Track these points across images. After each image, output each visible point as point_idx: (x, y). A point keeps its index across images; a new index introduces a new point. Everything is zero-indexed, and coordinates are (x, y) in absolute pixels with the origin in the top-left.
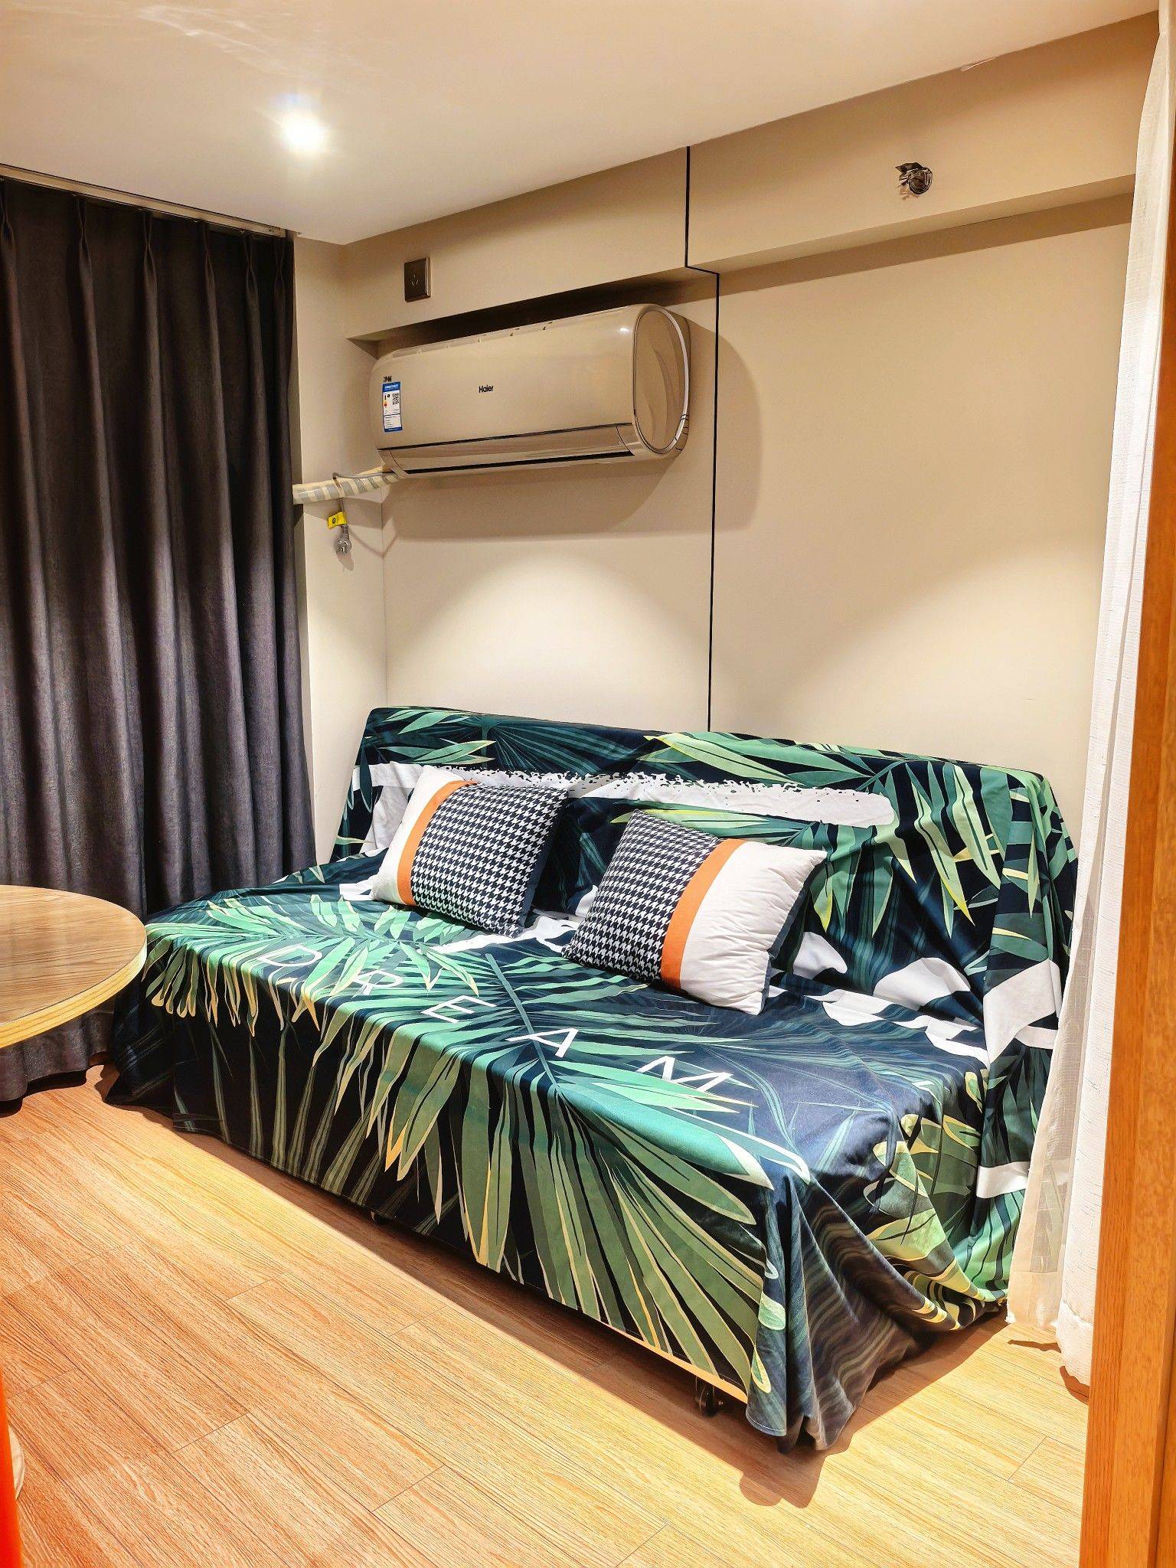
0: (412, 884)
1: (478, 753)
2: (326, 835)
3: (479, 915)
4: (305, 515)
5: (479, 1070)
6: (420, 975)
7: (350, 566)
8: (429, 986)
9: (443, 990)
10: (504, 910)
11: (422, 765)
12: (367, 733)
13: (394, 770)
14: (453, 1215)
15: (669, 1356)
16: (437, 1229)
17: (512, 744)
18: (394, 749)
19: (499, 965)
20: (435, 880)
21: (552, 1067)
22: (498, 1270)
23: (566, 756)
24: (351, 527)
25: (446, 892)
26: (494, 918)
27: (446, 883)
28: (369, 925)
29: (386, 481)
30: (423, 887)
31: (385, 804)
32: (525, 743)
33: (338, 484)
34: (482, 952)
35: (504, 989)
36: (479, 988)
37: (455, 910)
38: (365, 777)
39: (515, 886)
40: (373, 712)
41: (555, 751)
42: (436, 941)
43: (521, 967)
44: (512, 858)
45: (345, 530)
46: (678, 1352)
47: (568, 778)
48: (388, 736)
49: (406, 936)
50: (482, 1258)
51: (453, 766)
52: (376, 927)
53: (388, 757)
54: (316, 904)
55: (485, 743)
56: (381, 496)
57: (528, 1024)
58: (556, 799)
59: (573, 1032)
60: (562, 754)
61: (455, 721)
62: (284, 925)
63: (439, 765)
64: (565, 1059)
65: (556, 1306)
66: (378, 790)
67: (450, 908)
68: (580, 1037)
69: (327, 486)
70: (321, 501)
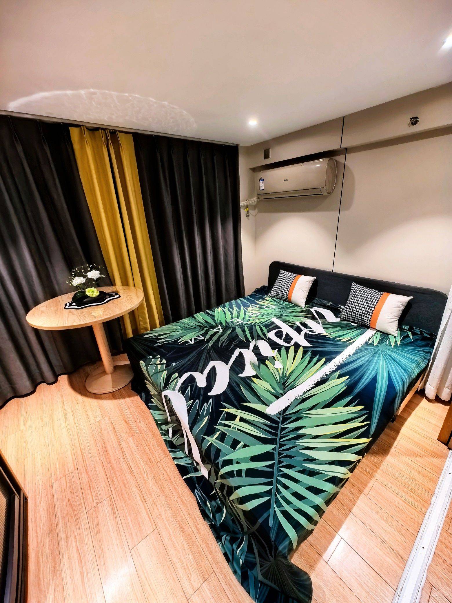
7: (249, 219)
29: (257, 201)
33: (248, 202)
45: (248, 212)
56: (256, 204)
69: (245, 203)
70: (244, 206)
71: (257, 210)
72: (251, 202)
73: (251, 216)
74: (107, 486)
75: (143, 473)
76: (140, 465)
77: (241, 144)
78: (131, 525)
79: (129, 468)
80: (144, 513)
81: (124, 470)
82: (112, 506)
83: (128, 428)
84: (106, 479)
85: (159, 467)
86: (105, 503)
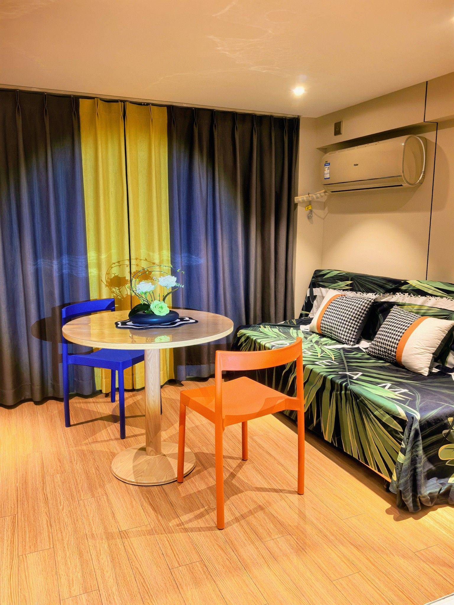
0: (321, 327)
1: (347, 285)
2: (298, 310)
3: (341, 338)
4: (298, 207)
5: (329, 379)
6: (317, 353)
7: (312, 223)
8: (319, 356)
9: (323, 358)
10: (349, 337)
11: (329, 289)
12: (313, 278)
13: (321, 290)
14: (319, 424)
15: (376, 471)
16: (315, 428)
17: (359, 283)
18: (321, 283)
19: (344, 353)
20: (328, 325)
21: (350, 381)
22: (330, 442)
23: (375, 287)
24: (314, 210)
25: (331, 330)
26: (346, 339)
27: (331, 327)
28: (306, 338)
29: (326, 195)
30: (324, 328)
31: (317, 301)
32: (362, 282)
33: (309, 196)
34: (339, 349)
35: (343, 360)
36: (335, 358)
37: (334, 336)
38: (311, 292)
39: (354, 330)
40: (316, 271)
41: (372, 285)
42: (326, 344)
43: (351, 355)
44: (353, 320)
45: (311, 211)
46: (379, 471)
47: (375, 295)
48: (319, 279)
49: (317, 342)
50: (326, 438)
51: (339, 290)
52: (308, 339)
53: (319, 286)
54: (292, 331)
55: (349, 282)
56: (324, 200)
57: (347, 370)
58: (370, 302)
59: (361, 373)
60: (374, 286)
61: (341, 274)
62: (280, 335)
63: (335, 289)
64: (355, 380)
65: (346, 455)
66: (315, 296)
67: (332, 335)
68: (363, 375)
69: (306, 197)
70: (304, 202)
71: (326, 209)
72: (314, 196)
73: (314, 217)
74: (15, 507)
75: (59, 505)
76: (59, 498)
77: (303, 115)
78: (28, 540)
79: (45, 497)
80: (46, 534)
81: (39, 499)
82: (13, 523)
83: (60, 466)
84: (16, 502)
85: (80, 504)
86: (8, 519)
